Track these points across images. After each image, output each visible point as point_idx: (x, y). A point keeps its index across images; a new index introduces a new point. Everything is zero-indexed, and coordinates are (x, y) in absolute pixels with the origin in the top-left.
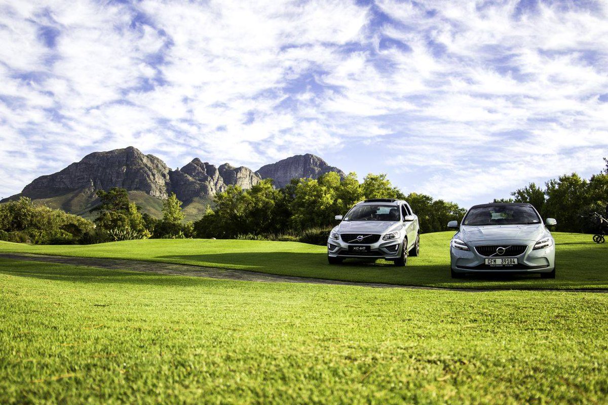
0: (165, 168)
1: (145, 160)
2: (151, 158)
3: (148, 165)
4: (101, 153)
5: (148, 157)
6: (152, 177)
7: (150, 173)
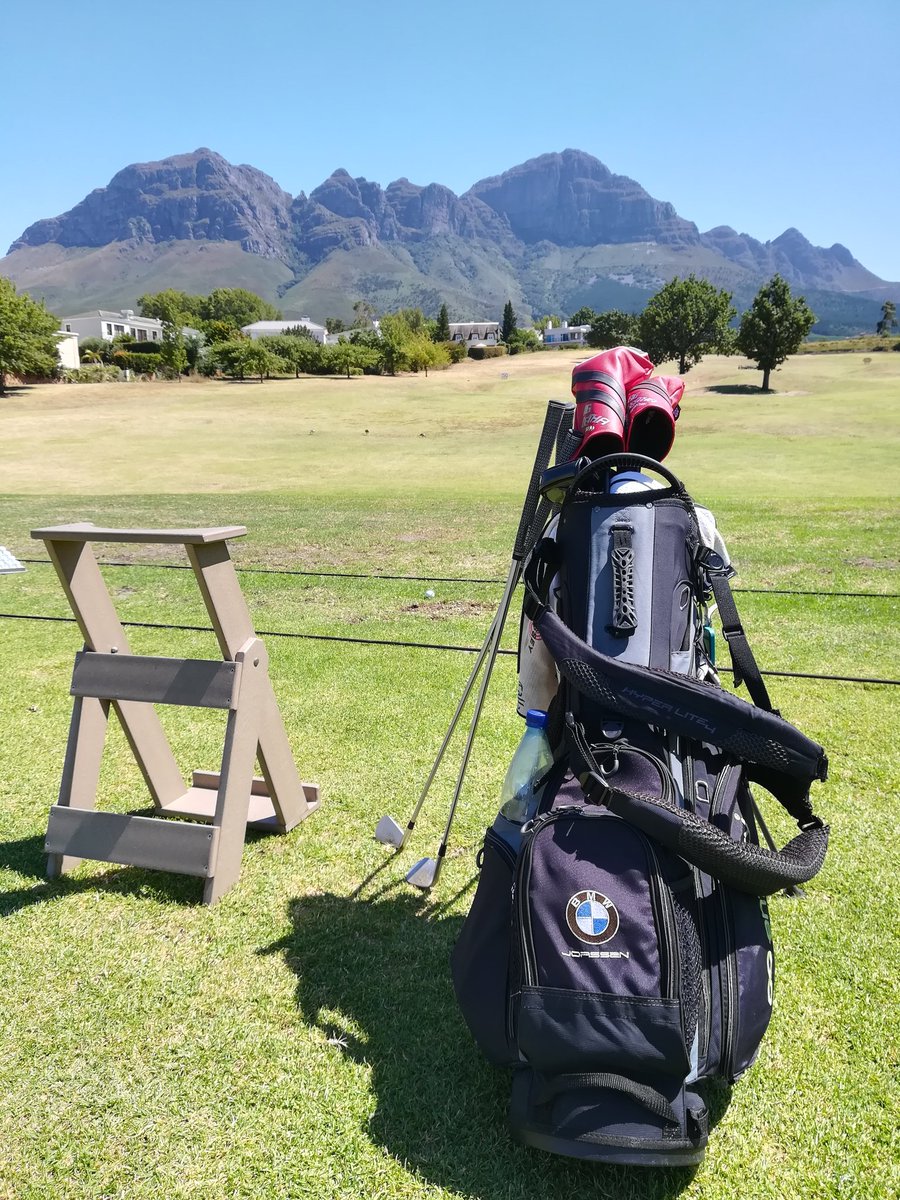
0: (277, 194)
1: (233, 178)
2: (247, 172)
3: (241, 187)
4: (146, 165)
5: (241, 171)
6: (248, 211)
7: (244, 205)
